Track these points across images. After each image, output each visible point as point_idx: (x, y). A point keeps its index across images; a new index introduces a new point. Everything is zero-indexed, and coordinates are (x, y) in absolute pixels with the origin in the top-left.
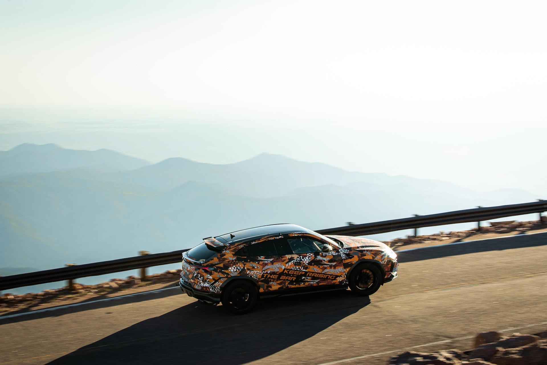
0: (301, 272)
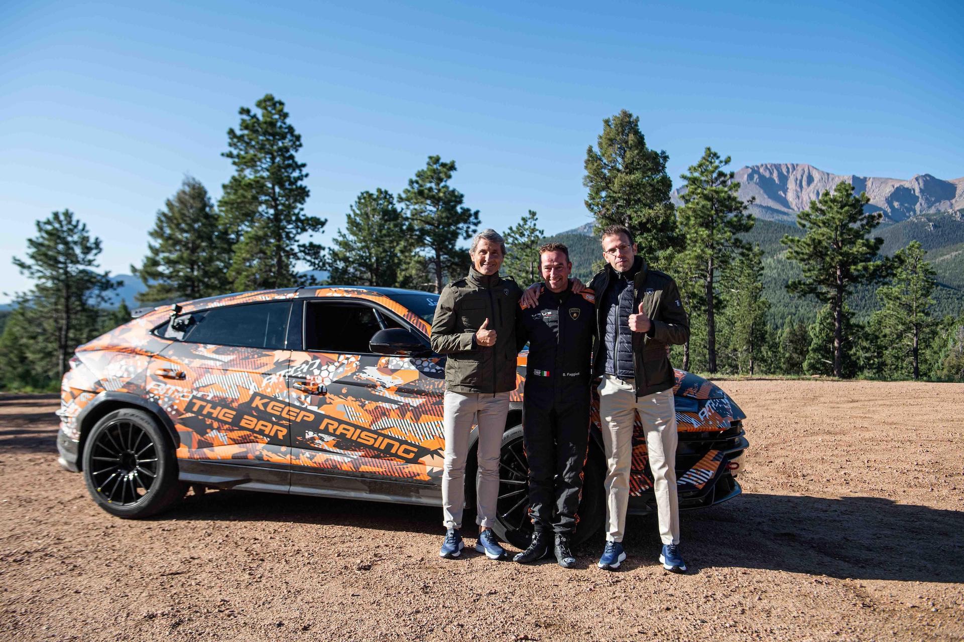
0: (303, 413)
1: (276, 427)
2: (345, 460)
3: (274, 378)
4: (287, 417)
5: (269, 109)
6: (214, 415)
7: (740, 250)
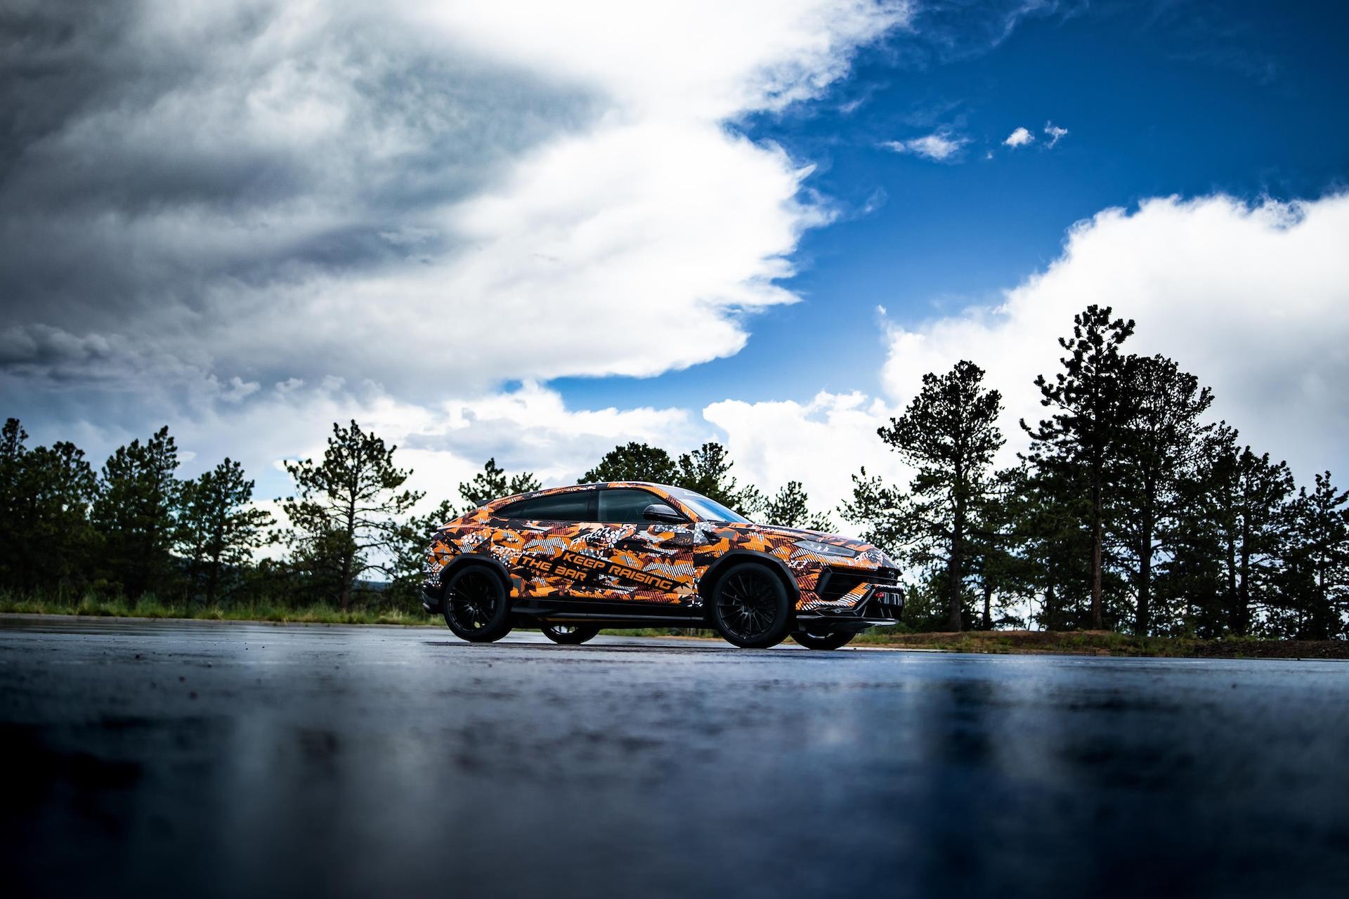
0: (598, 562)
1: (579, 573)
2: (624, 593)
3: (579, 540)
4: (587, 565)
6: (537, 567)
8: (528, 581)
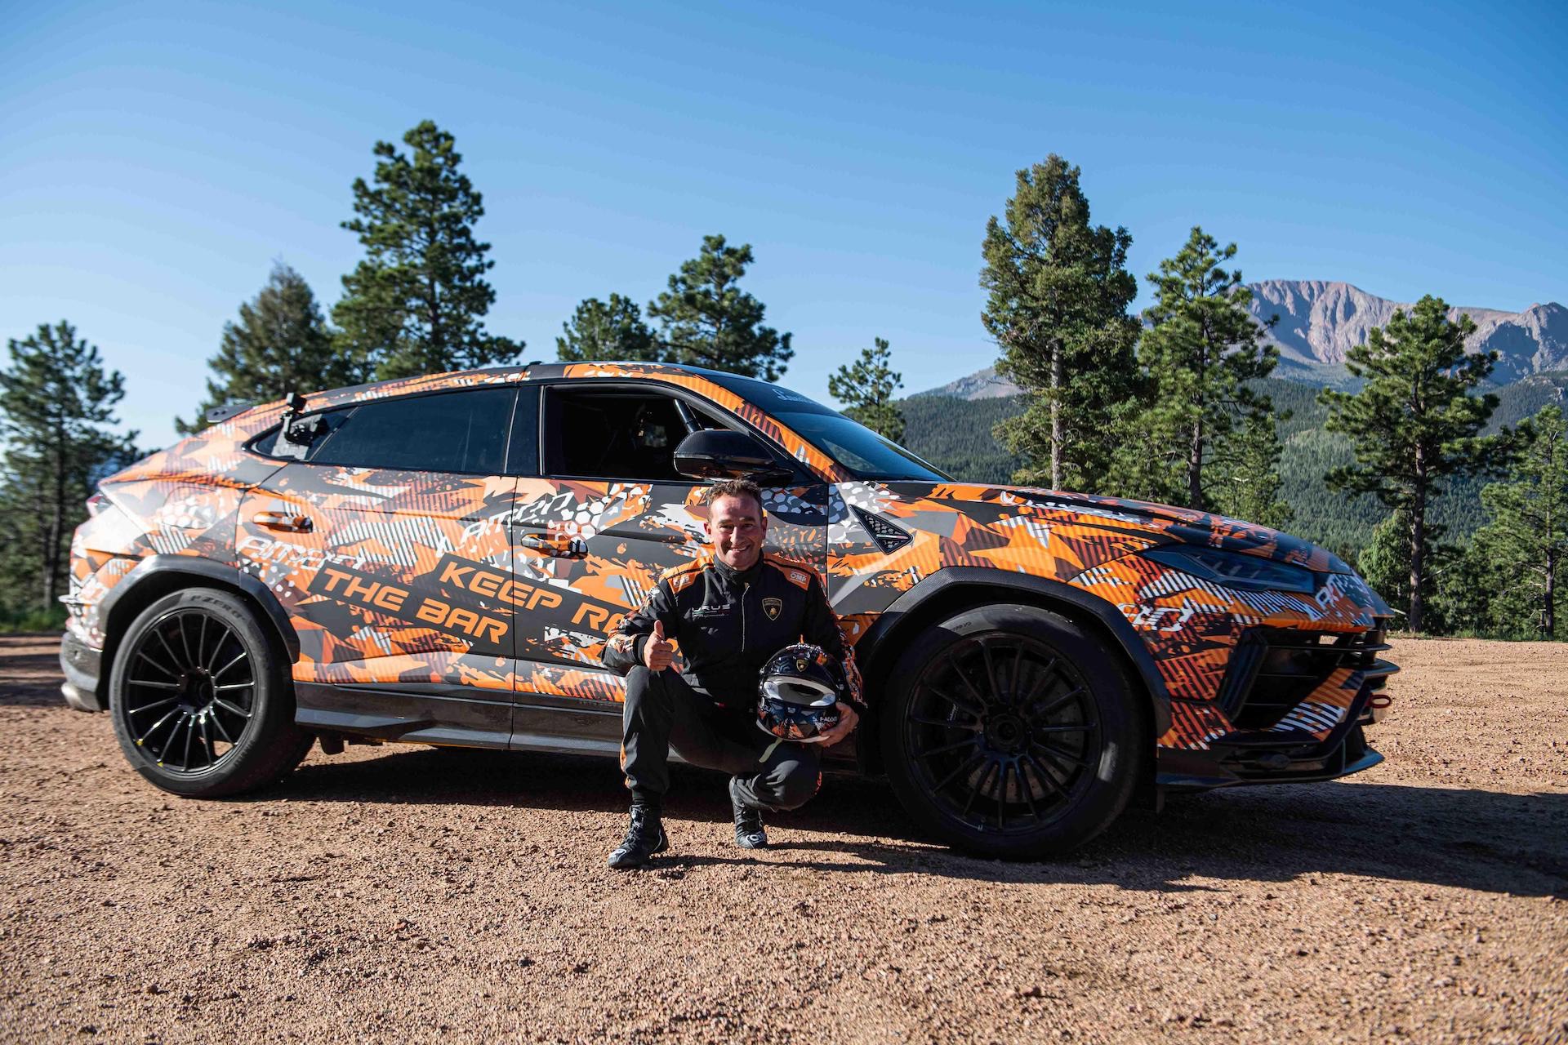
0: (539, 593)
1: (486, 621)
3: (484, 526)
4: (509, 600)
5: (428, 146)
6: (367, 599)
7: (1250, 410)
8: (342, 637)
